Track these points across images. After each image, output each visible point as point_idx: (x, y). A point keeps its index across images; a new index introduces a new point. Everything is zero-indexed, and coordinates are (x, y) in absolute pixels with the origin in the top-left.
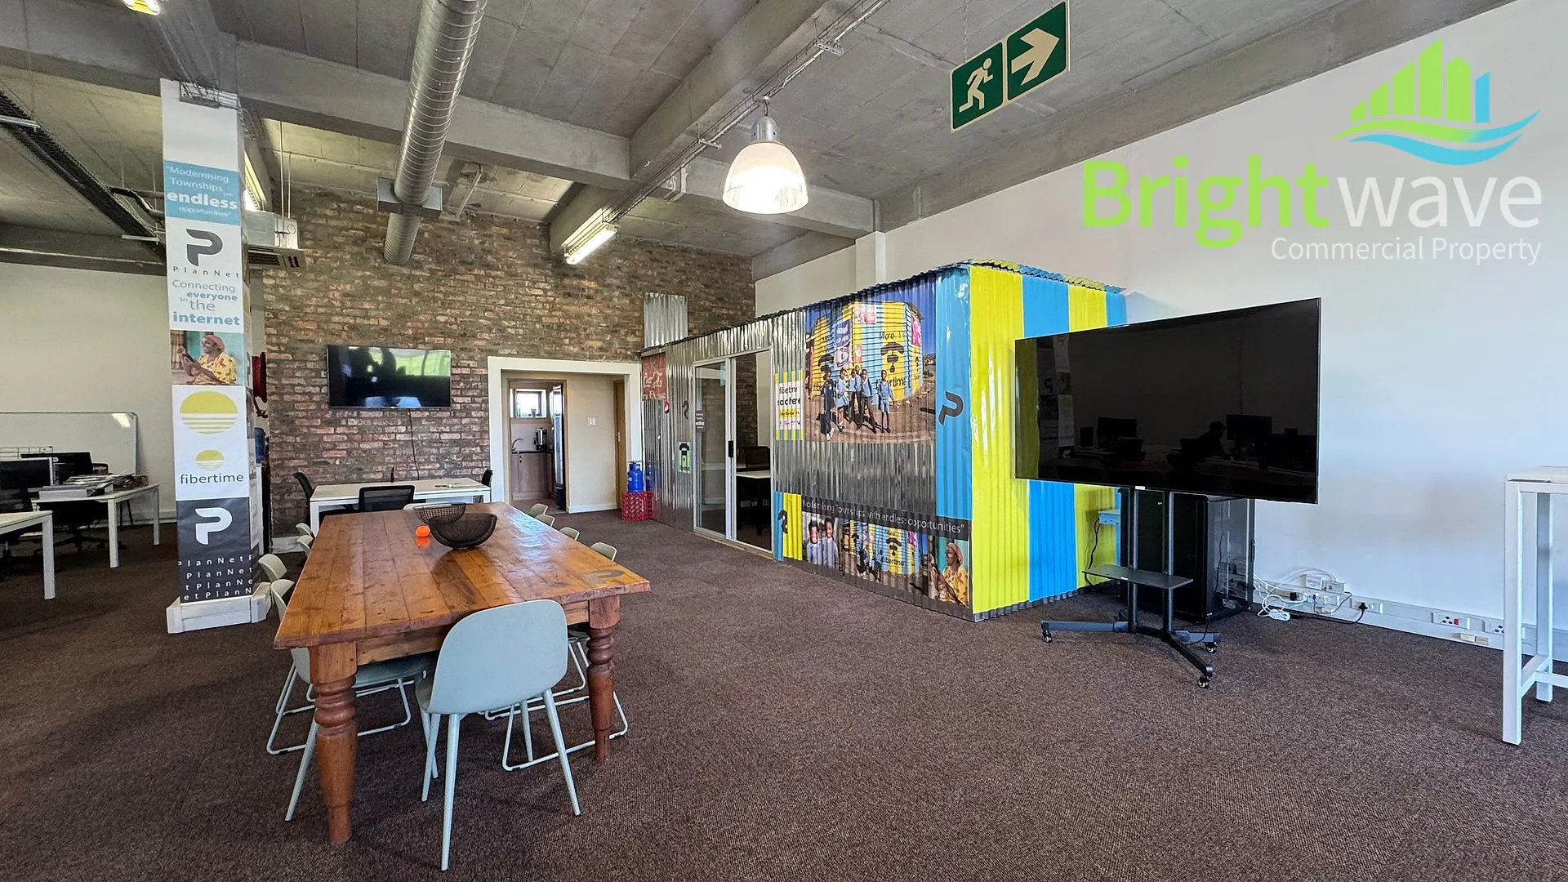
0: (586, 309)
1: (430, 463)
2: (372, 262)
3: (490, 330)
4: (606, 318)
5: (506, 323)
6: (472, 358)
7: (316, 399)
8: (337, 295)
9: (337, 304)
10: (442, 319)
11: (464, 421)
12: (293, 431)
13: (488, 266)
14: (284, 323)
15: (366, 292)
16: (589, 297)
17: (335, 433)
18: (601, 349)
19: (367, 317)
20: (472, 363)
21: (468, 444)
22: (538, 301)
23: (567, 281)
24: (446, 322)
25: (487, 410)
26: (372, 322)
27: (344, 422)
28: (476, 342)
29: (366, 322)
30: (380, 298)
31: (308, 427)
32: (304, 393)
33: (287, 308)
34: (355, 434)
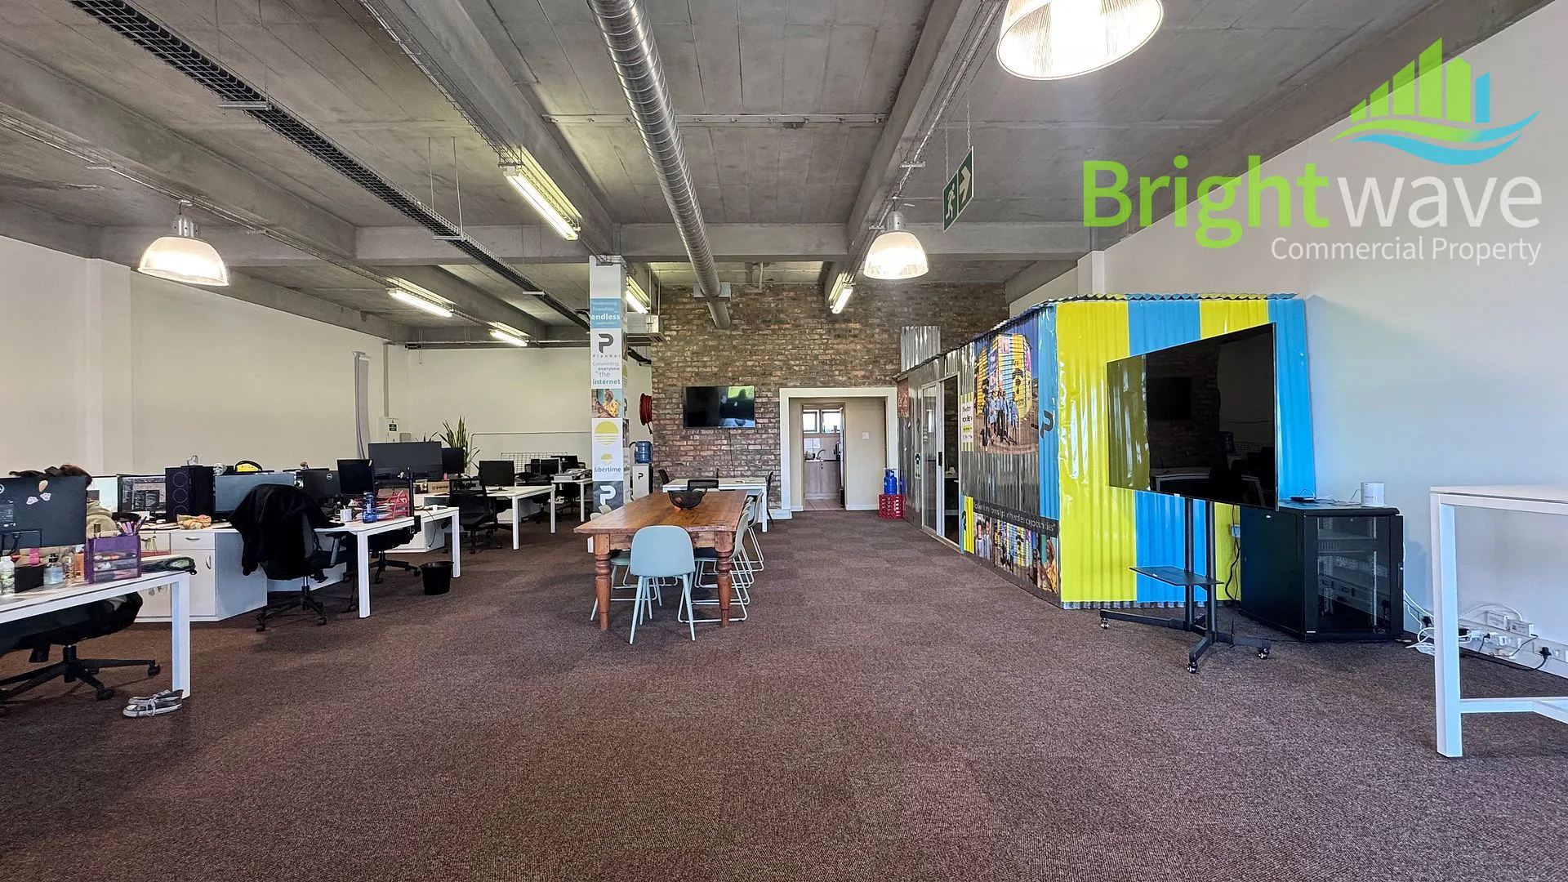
0: (852, 346)
1: (742, 466)
2: (709, 329)
3: (781, 369)
4: (869, 351)
5: (793, 363)
6: (769, 390)
7: (677, 422)
8: (689, 353)
9: (689, 359)
10: (750, 363)
11: (764, 436)
12: (665, 443)
13: (781, 322)
14: (661, 374)
15: (706, 350)
16: (855, 336)
17: (687, 445)
18: (864, 377)
19: (705, 367)
20: (769, 394)
21: (766, 453)
22: (815, 344)
23: (837, 326)
24: (752, 366)
25: (779, 428)
26: (709, 369)
27: (691, 438)
28: (772, 378)
29: (705, 370)
30: (713, 353)
31: (672, 441)
32: (671, 419)
33: (663, 365)
34: (697, 446)
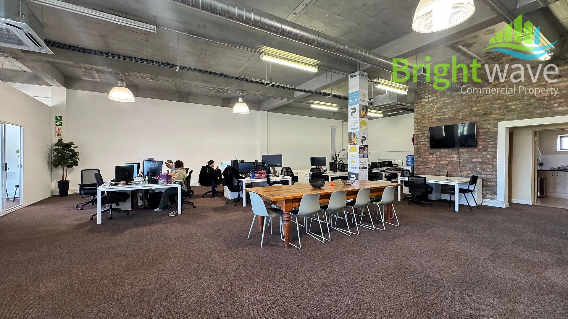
3: (500, 109)
7: (427, 146)
8: (435, 109)
9: (435, 112)
11: (484, 153)
12: (420, 157)
14: (419, 122)
15: (444, 105)
20: (489, 126)
21: (486, 163)
25: (496, 148)
26: (446, 116)
28: (492, 116)
31: (424, 155)
32: (424, 144)
33: (420, 117)
34: (438, 158)
